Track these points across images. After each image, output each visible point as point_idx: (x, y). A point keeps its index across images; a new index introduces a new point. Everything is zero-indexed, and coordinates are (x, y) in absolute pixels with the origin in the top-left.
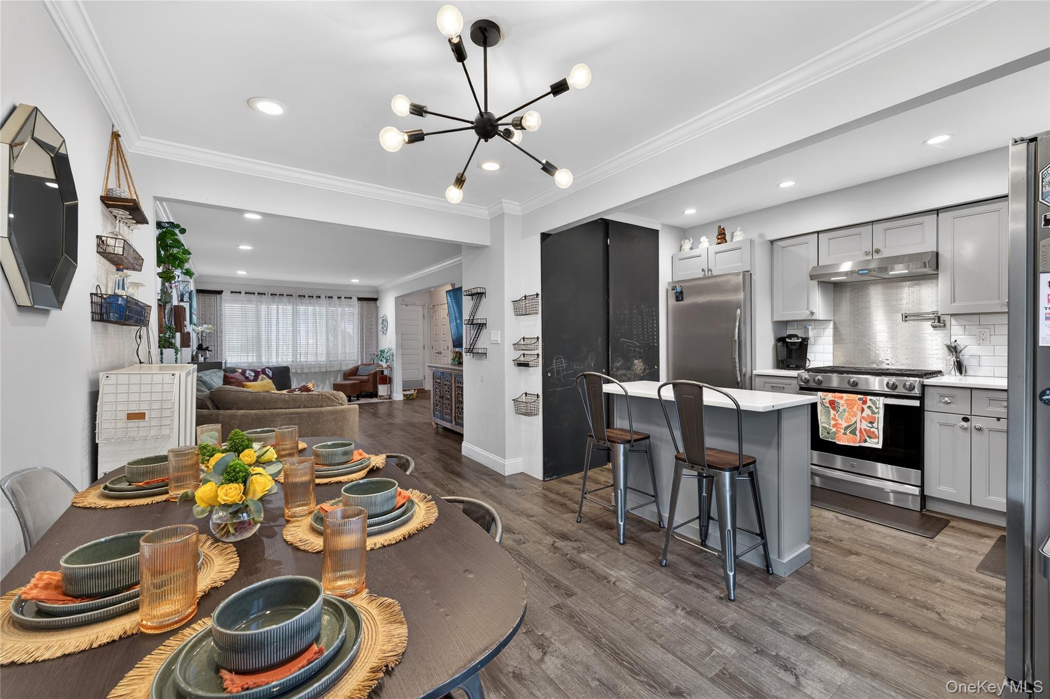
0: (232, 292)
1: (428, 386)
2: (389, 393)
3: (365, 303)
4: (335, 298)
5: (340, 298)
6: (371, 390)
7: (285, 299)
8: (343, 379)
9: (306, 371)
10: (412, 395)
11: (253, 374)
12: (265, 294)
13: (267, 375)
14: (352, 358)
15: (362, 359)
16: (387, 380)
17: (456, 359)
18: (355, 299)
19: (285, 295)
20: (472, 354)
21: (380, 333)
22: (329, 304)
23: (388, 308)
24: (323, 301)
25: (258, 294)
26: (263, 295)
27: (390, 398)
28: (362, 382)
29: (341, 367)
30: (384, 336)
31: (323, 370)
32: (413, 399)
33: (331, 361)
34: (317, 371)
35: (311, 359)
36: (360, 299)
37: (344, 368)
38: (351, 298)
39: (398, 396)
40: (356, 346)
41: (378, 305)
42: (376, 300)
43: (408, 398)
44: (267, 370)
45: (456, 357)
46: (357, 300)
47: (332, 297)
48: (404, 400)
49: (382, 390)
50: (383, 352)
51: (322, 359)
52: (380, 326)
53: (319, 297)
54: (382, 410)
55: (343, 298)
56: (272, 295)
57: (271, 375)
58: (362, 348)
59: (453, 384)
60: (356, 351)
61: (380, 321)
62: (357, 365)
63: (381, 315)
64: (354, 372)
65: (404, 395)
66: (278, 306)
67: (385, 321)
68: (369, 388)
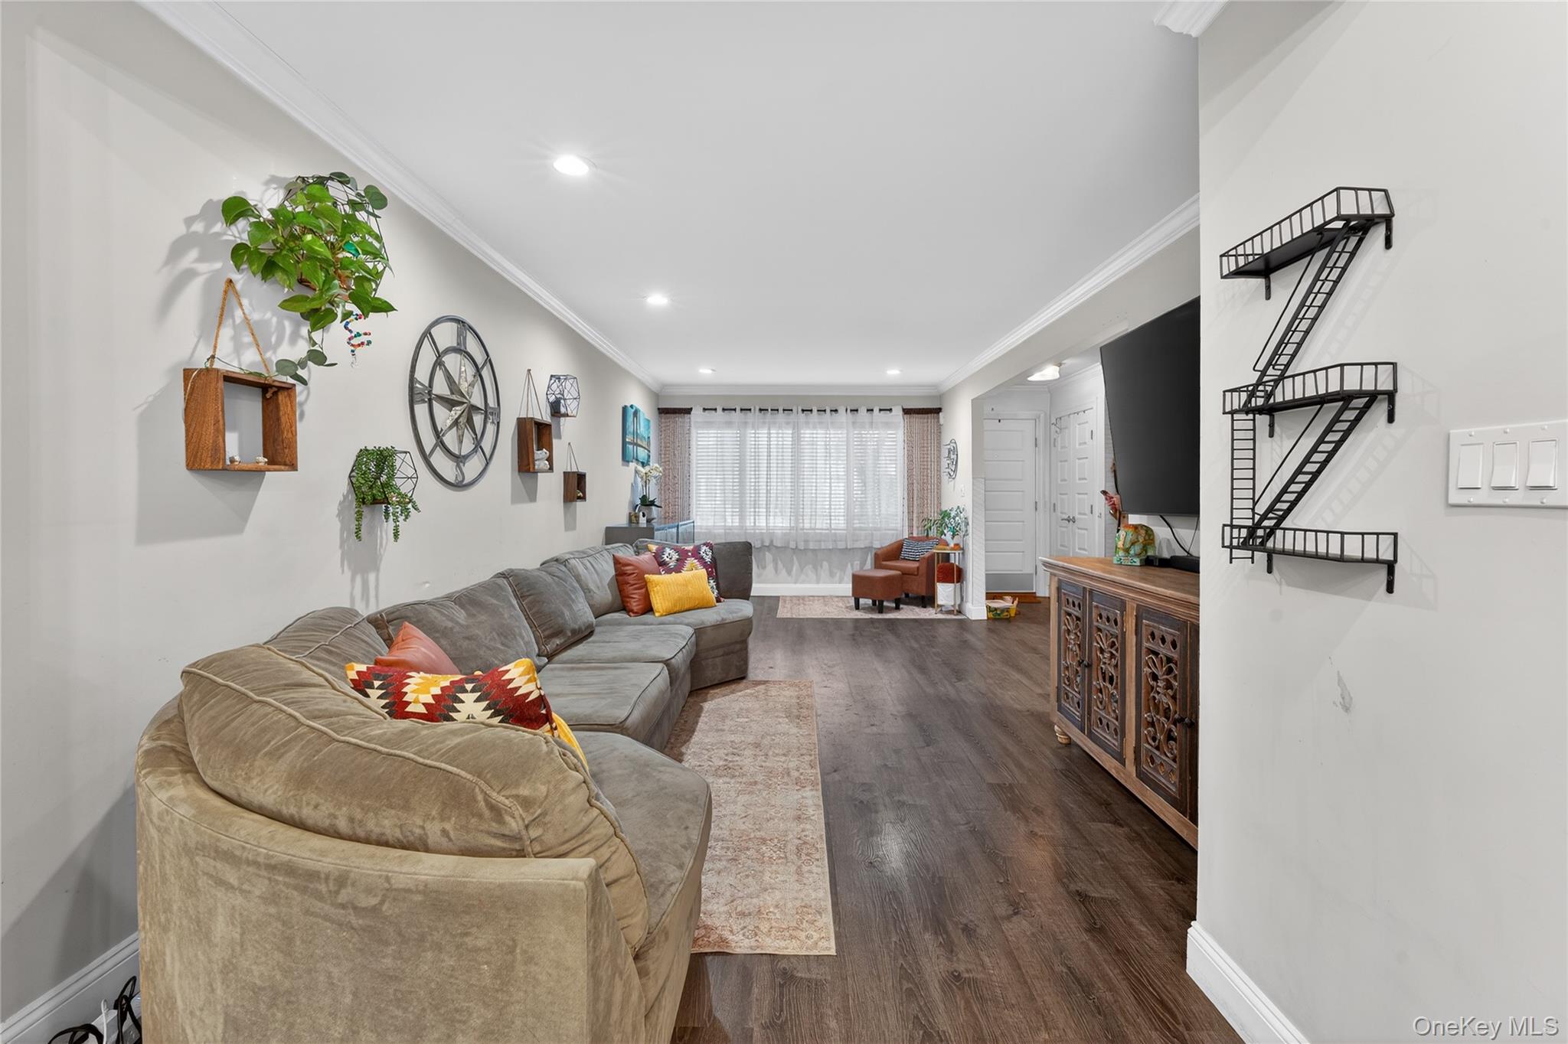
0: (705, 409)
1: (1043, 588)
2: (958, 602)
3: (917, 419)
4: (863, 411)
5: (872, 410)
6: (923, 592)
7: (781, 417)
8: (873, 566)
9: (811, 546)
10: (1008, 610)
11: (676, 556)
12: (750, 410)
13: (701, 559)
14: (892, 526)
15: (911, 527)
16: (955, 575)
17: (1137, 548)
18: (897, 412)
19: (781, 411)
20: (1261, 557)
21: (945, 478)
22: (854, 423)
23: (959, 426)
24: (843, 417)
25: (742, 410)
26: (748, 412)
27: (959, 612)
28: (906, 573)
29: (872, 543)
30: (952, 483)
31: (841, 545)
32: (1009, 620)
33: (855, 529)
34: (831, 547)
35: (821, 524)
36: (907, 412)
37: (877, 545)
38: (890, 410)
39: (977, 609)
40: (900, 501)
41: (942, 421)
42: (938, 411)
43: (997, 617)
44: (704, 548)
45: (1133, 544)
46: (901, 413)
47: (857, 410)
48: (988, 619)
49: (945, 593)
50: (945, 515)
51: (840, 523)
52: (945, 462)
53: (836, 411)
54: (945, 634)
55: (876, 410)
56: (761, 410)
57: (708, 559)
58: (910, 506)
59: (1131, 639)
60: (900, 509)
61: (944, 452)
62: (901, 538)
63: (946, 440)
64: (894, 553)
65: (989, 609)
66: (769, 429)
67: (954, 451)
68: (918, 588)
